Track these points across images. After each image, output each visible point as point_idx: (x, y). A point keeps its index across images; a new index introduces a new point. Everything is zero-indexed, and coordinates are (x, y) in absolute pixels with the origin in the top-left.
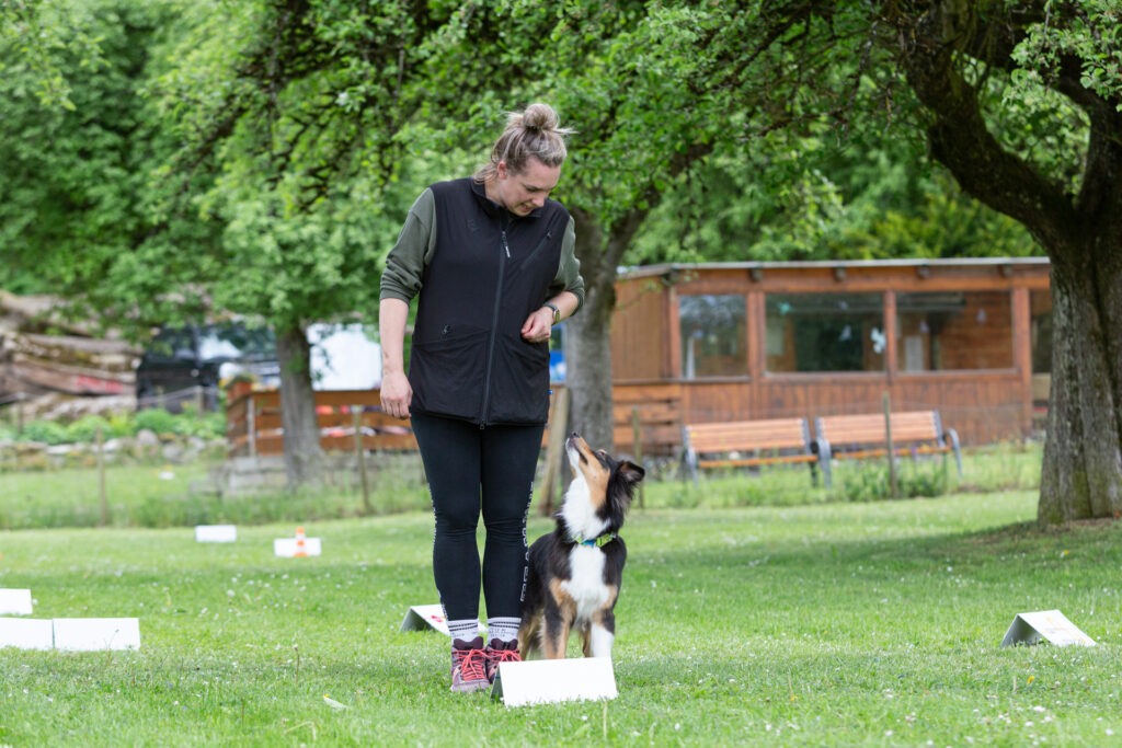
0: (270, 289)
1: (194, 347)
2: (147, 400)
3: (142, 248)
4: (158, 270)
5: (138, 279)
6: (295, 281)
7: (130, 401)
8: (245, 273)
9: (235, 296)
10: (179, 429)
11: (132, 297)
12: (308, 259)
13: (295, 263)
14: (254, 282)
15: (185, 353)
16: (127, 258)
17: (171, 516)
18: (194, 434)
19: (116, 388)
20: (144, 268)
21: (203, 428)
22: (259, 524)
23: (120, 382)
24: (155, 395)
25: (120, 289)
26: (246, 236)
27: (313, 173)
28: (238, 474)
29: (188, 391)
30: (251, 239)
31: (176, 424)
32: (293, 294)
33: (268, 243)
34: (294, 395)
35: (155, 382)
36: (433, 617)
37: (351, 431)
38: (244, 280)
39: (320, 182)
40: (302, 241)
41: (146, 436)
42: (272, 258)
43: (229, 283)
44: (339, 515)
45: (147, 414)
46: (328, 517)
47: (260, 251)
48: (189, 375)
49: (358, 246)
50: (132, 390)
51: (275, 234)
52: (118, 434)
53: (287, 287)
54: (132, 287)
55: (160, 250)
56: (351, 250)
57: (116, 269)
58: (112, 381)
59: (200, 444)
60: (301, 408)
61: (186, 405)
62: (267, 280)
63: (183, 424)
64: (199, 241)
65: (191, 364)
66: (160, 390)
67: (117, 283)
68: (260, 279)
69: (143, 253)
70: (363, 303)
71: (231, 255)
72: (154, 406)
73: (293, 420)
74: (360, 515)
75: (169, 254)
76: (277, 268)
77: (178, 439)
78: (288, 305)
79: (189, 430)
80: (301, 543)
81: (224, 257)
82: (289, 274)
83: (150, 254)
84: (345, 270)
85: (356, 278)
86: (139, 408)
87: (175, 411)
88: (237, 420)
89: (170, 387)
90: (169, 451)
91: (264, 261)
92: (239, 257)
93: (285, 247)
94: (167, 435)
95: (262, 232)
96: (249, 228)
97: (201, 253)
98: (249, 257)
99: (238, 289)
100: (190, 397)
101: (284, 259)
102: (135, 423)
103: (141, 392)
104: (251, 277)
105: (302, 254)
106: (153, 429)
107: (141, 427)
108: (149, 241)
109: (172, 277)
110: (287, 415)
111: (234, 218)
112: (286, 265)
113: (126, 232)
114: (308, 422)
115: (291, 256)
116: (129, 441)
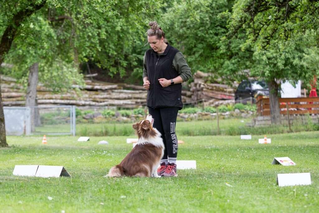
0: (265, 70)
1: (250, 86)
2: (238, 101)
3: (231, 59)
4: (236, 66)
5: (230, 68)
6: (272, 68)
7: (234, 101)
8: (258, 66)
9: (256, 72)
10: (246, 109)
11: (228, 73)
12: (275, 62)
13: (272, 63)
14: (261, 68)
15: (248, 88)
16: (227, 62)
17: (237, 132)
18: (250, 110)
19: (230, 97)
20: (232, 65)
21: (253, 108)
22: (260, 135)
23: (232, 96)
24: (240, 99)
25: (225, 70)
26: (258, 56)
27: (266, 38)
28: (258, 121)
29: (248, 98)
30: (260, 56)
31: (245, 107)
32: (271, 72)
33: (264, 58)
34: (273, 99)
35: (240, 96)
36: (281, 161)
37: (286, 109)
38: (258, 68)
39: (268, 41)
40: (274, 57)
41: (237, 111)
42: (266, 62)
43: (254, 69)
44: (282, 132)
45: (238, 104)
46: (279, 133)
47: (262, 60)
48: (249, 94)
49: (288, 58)
50: (234, 98)
51: (266, 55)
52: (229, 110)
53: (269, 70)
54: (228, 70)
55: (236, 60)
56: (287, 59)
57: (224, 65)
58: (229, 96)
59: (251, 113)
60: (275, 103)
61: (248, 102)
62: (264, 68)
63: (247, 107)
64: (247, 58)
65: (250, 91)
66: (241, 98)
67: (224, 69)
68: (262, 68)
69: (232, 61)
70: (290, 74)
71: (255, 61)
72: (239, 102)
73: (273, 106)
74: (288, 132)
75: (239, 61)
76: (267, 65)
77: (245, 112)
78: (269, 75)
79: (249, 109)
80: (266, 140)
81: (253, 62)
82: (270, 66)
83: (233, 61)
84: (285, 65)
85: (288, 67)
86: (236, 103)
87: (245, 104)
88: (259, 106)
89: (243, 97)
90: (243, 115)
91: (263, 63)
92: (257, 61)
93: (269, 59)
94: (243, 110)
95: (263, 55)
96: (259, 54)
97: (247, 61)
98: (259, 62)
99: (256, 70)
100: (249, 100)
101: (269, 62)
102: (234, 107)
103: (236, 99)
104: (260, 67)
105: (274, 61)
106: (239, 109)
107: (236, 108)
108: (233, 58)
109: (239, 68)
110: (271, 105)
111: (255, 51)
112: (269, 64)
113: (227, 55)
114: (277, 107)
115: (270, 61)
116: (233, 112)
